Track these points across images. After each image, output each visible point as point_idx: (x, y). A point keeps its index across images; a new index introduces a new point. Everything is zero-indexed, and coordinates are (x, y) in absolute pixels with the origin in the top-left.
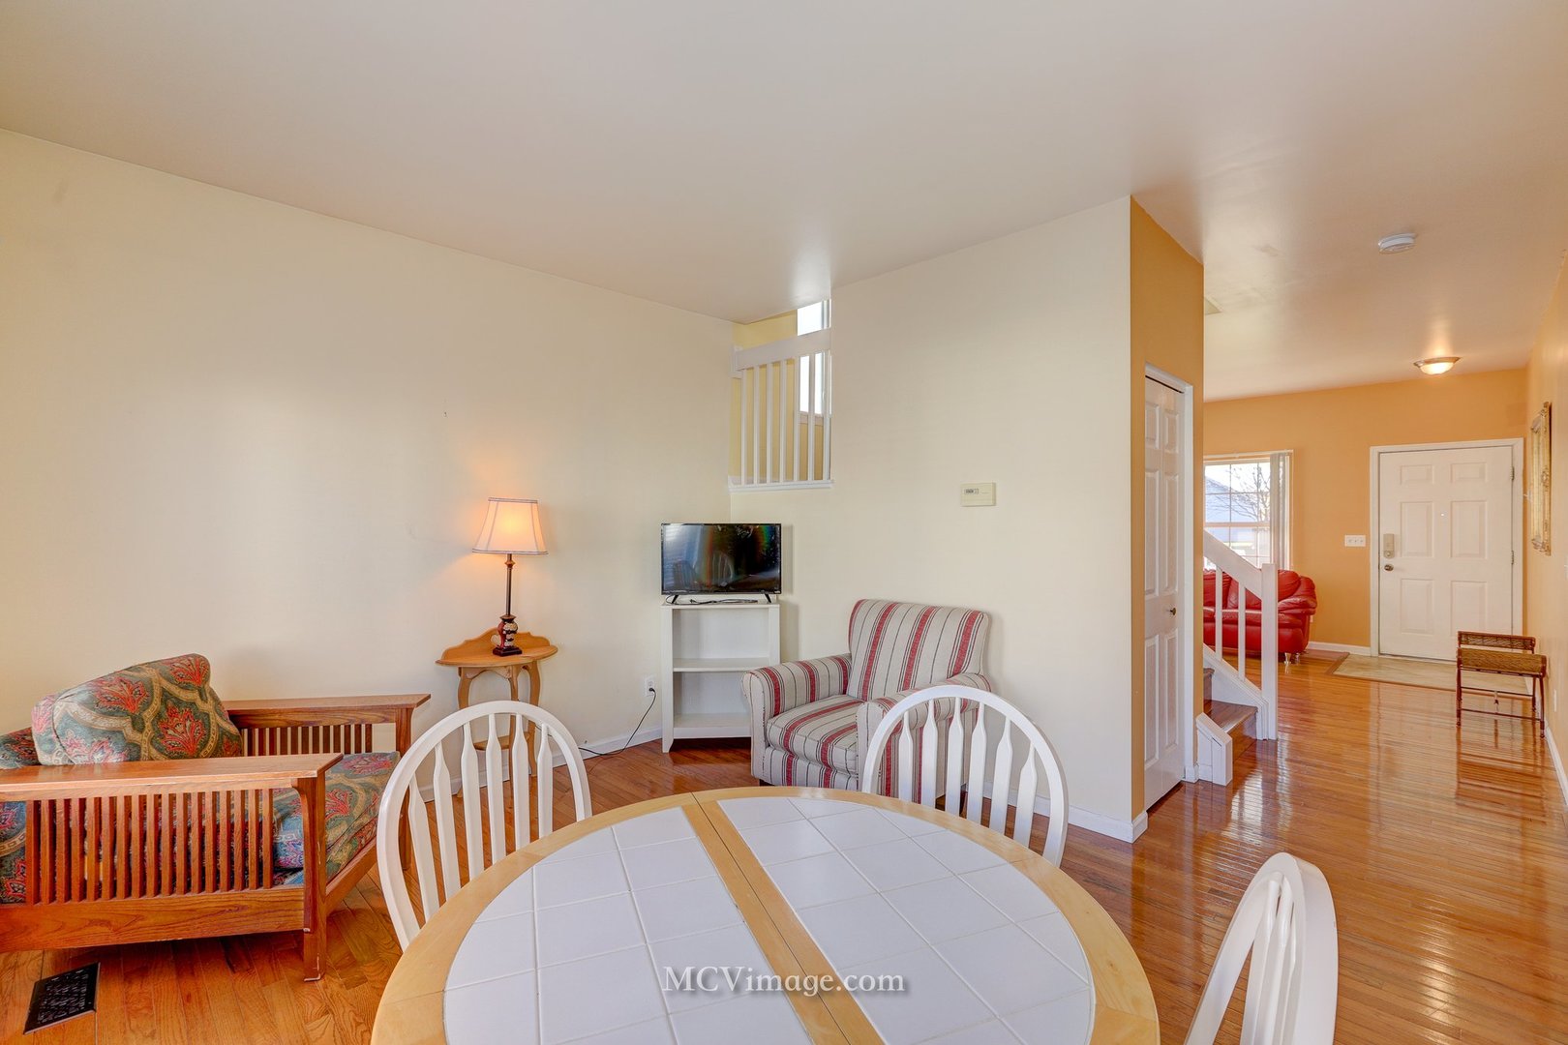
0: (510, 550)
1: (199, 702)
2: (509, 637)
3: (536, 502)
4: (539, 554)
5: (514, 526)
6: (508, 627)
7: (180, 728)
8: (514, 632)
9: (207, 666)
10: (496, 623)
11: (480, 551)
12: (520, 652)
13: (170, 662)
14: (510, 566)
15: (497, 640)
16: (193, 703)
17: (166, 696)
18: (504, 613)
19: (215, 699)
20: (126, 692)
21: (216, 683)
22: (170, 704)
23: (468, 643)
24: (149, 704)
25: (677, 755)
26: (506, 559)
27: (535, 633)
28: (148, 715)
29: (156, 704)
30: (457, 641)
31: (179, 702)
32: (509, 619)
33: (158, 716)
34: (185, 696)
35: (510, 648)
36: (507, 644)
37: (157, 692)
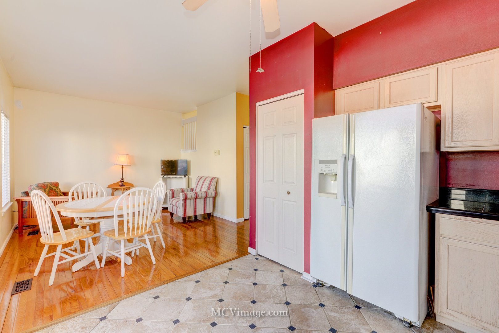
0: (123, 164)
1: (56, 189)
2: (122, 182)
3: (128, 155)
4: (128, 165)
5: (123, 160)
6: (122, 180)
7: (53, 193)
8: (124, 182)
9: (58, 184)
10: (119, 180)
11: (115, 165)
12: (125, 186)
13: (52, 182)
14: (123, 168)
15: (120, 183)
16: (55, 189)
17: (50, 187)
18: (121, 178)
19: (60, 190)
20: (43, 186)
21: (60, 187)
22: (51, 189)
23: (114, 184)
24: (47, 188)
25: (163, 211)
26: (122, 166)
27: (130, 182)
28: (47, 190)
29: (48, 188)
30: (111, 183)
31: (53, 189)
32: (123, 179)
33: (49, 190)
34: (54, 188)
35: (122, 185)
36: (122, 184)
37: (49, 186)
